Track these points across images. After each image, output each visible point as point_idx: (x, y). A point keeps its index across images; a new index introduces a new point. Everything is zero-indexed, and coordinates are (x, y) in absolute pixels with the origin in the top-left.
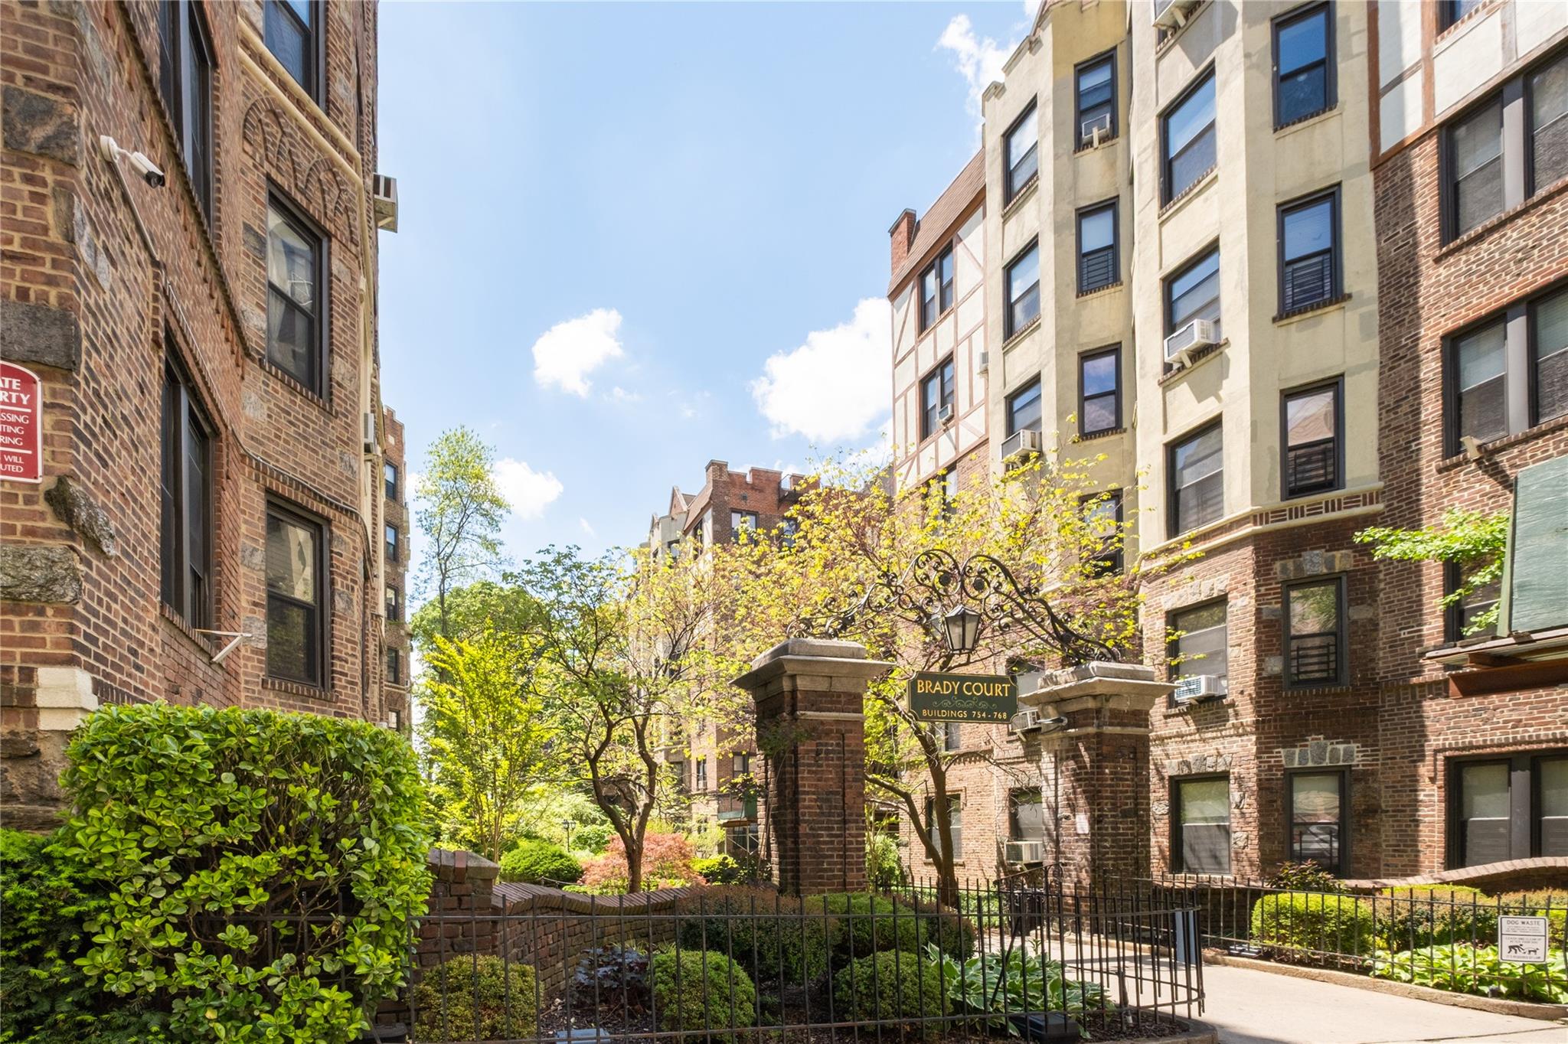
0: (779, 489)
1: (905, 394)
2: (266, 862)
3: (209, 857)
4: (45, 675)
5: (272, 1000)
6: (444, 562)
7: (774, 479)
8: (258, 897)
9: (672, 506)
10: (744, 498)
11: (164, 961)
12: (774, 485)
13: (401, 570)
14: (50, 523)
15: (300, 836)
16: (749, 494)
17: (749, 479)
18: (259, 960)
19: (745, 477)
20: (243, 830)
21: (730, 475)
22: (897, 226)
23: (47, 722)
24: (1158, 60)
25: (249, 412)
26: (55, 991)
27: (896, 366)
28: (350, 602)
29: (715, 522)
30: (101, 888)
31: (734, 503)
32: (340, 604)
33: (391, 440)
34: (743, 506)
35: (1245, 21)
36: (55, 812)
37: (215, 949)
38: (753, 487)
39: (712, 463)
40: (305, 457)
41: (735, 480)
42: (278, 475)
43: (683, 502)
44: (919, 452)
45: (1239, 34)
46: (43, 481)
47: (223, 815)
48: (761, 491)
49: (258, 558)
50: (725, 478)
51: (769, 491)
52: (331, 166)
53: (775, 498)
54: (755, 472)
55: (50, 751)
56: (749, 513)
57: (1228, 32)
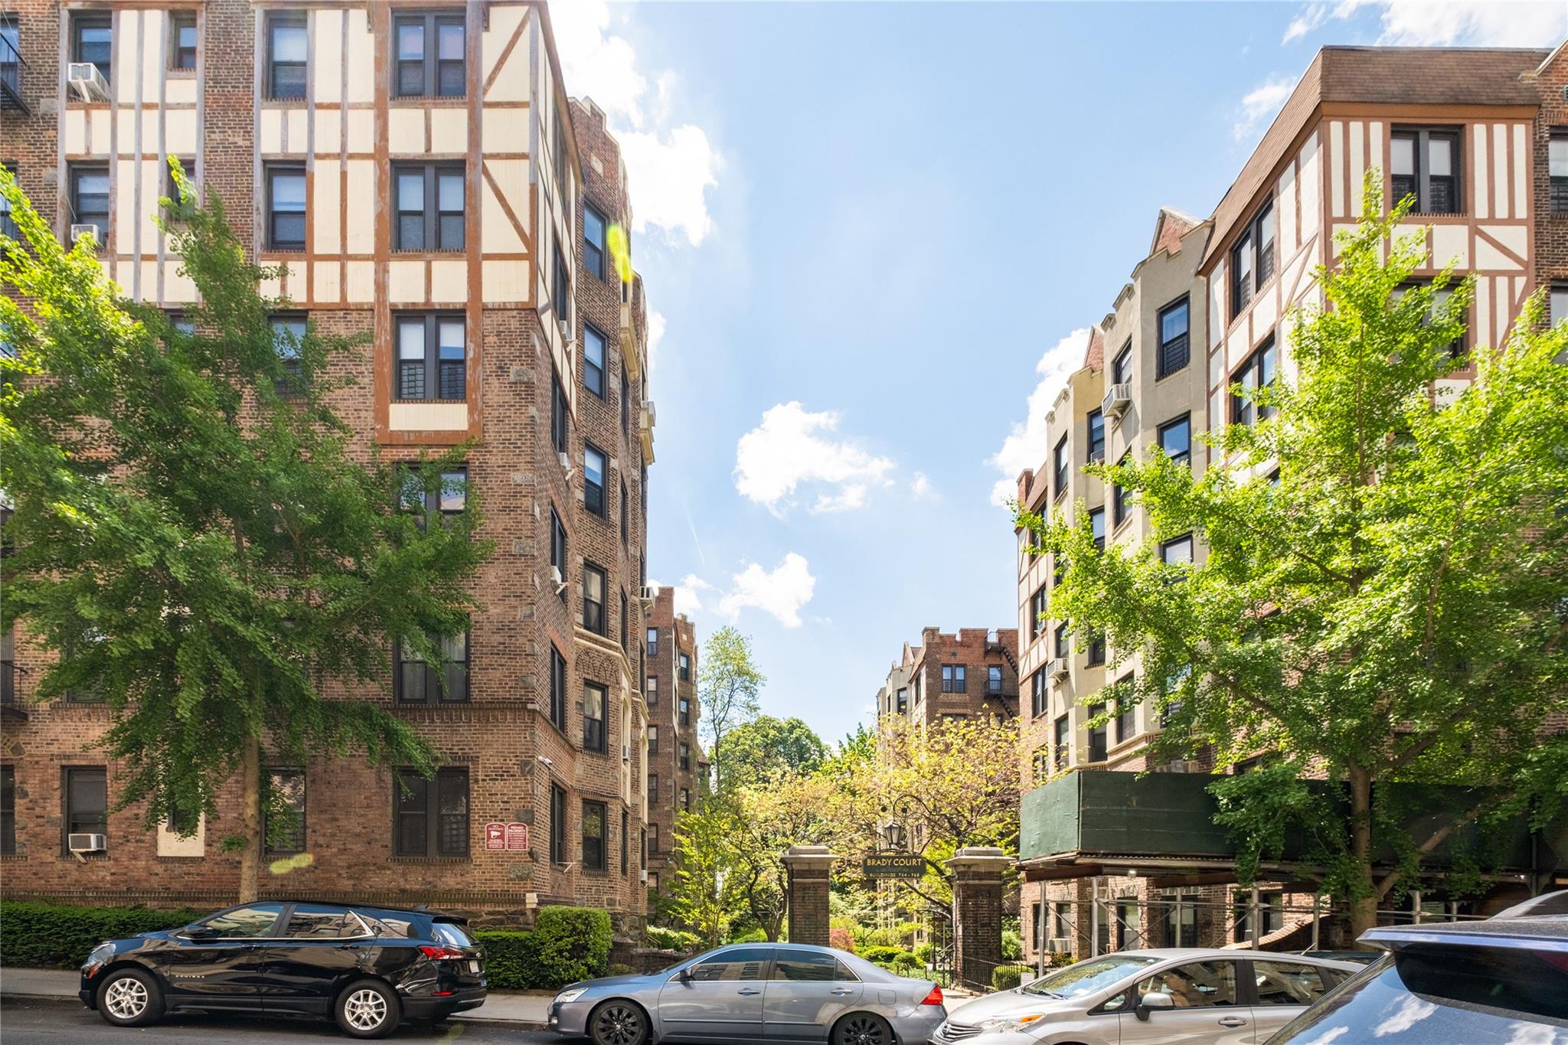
0: (986, 643)
1: (1023, 605)
2: (571, 940)
3: (561, 939)
4: (528, 895)
5: (572, 967)
6: (717, 723)
7: (983, 634)
8: (570, 947)
9: (905, 658)
10: (954, 654)
11: (553, 958)
12: (981, 640)
13: (691, 731)
14: (529, 859)
15: (578, 934)
16: (959, 650)
17: (958, 638)
18: (570, 959)
19: (955, 637)
20: (567, 933)
21: (941, 637)
22: (1021, 480)
23: (528, 906)
24: (1113, 433)
25: (577, 772)
26: (535, 963)
27: (1020, 583)
28: (615, 834)
29: (928, 677)
30: (543, 944)
31: (945, 659)
32: (611, 836)
33: (685, 637)
34: (953, 661)
35: (1143, 427)
36: (529, 927)
37: (562, 957)
38: (962, 644)
39: (926, 630)
40: (597, 780)
41: (947, 641)
42: (587, 792)
43: (911, 655)
44: (1030, 649)
45: (1139, 435)
46: (527, 849)
47: (564, 930)
48: (969, 647)
49: (580, 826)
50: (937, 640)
51: (976, 645)
52: (608, 658)
53: (982, 651)
54: (964, 632)
55: (529, 913)
56: (958, 666)
57: (1136, 433)
